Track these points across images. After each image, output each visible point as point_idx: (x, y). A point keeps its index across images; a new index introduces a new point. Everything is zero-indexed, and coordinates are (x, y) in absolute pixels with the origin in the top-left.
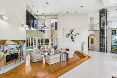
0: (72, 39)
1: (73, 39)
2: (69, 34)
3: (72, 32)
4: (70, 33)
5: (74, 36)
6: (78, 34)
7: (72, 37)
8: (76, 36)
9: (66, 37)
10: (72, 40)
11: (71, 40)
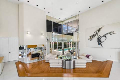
0: (99, 42)
1: (101, 42)
2: (95, 35)
3: (99, 31)
4: (95, 33)
5: (102, 37)
6: (111, 33)
7: (98, 39)
8: (106, 37)
9: (90, 40)
10: (99, 44)
11: (97, 43)
